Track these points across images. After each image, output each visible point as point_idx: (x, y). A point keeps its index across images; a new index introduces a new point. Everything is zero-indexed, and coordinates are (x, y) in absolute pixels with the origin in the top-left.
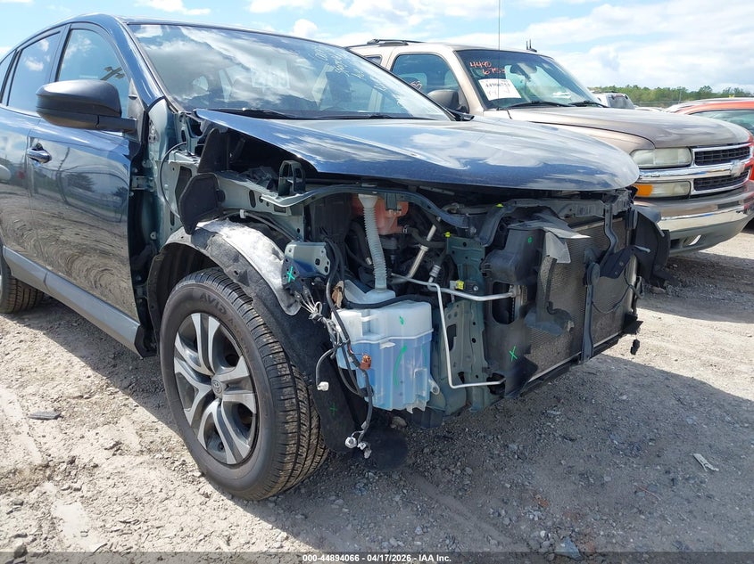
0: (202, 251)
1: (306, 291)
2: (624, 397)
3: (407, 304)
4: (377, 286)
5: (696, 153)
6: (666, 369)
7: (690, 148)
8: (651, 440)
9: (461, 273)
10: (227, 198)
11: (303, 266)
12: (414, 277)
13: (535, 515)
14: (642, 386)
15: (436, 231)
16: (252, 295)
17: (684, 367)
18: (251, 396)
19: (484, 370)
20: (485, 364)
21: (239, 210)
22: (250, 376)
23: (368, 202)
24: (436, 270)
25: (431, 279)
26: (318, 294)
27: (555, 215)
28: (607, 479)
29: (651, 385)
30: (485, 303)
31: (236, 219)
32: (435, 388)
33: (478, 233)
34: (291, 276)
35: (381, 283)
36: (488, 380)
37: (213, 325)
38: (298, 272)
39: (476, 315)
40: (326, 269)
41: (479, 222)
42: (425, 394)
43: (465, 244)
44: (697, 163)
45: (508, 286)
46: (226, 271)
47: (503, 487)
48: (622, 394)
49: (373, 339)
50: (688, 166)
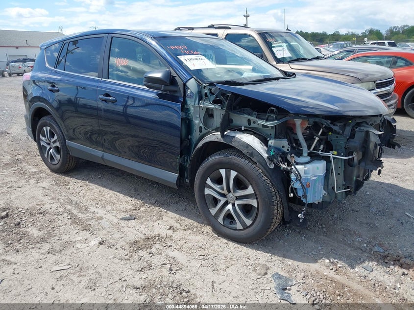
0: (230, 144)
1: (280, 159)
2: (368, 193)
3: (315, 161)
4: (304, 154)
5: (377, 84)
6: (378, 180)
7: (374, 82)
8: (387, 209)
9: (334, 148)
10: (234, 122)
11: (277, 149)
12: (313, 150)
13: (360, 239)
14: (373, 188)
15: (323, 131)
16: (256, 161)
17: (385, 179)
18: (255, 201)
19: (343, 185)
20: (344, 183)
21: (241, 126)
22: (255, 193)
23: (298, 122)
24: (322, 147)
25: (320, 151)
26: (285, 160)
27: (367, 124)
28: (377, 225)
29: (376, 188)
30: (345, 159)
31: (240, 130)
32: (325, 194)
33: (343, 132)
34: (272, 153)
35: (305, 153)
36: (345, 189)
37: (233, 174)
38: (276, 151)
39: (340, 164)
40: (288, 150)
41: (343, 128)
42: (322, 196)
43: (337, 137)
44: (377, 88)
45: (353, 152)
46: (244, 152)
47: (341, 230)
48: (366, 192)
49: (309, 176)
50: (374, 90)
